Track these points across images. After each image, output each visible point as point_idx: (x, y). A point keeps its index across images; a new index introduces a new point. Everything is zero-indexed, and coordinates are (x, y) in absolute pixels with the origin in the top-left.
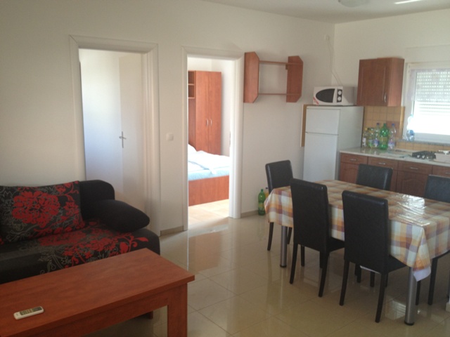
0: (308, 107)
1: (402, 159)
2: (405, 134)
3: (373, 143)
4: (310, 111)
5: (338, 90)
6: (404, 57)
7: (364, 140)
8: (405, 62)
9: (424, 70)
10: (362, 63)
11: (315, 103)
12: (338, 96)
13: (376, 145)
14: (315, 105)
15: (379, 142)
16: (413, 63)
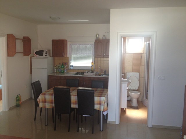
0: (32, 58)
1: (73, 76)
2: (69, 66)
3: (59, 70)
4: (33, 59)
5: (45, 51)
6: (67, 40)
7: (55, 70)
8: (68, 41)
9: (74, 44)
10: (53, 41)
11: (35, 56)
12: (45, 53)
13: (60, 71)
14: (35, 57)
15: (61, 70)
16: (70, 42)
